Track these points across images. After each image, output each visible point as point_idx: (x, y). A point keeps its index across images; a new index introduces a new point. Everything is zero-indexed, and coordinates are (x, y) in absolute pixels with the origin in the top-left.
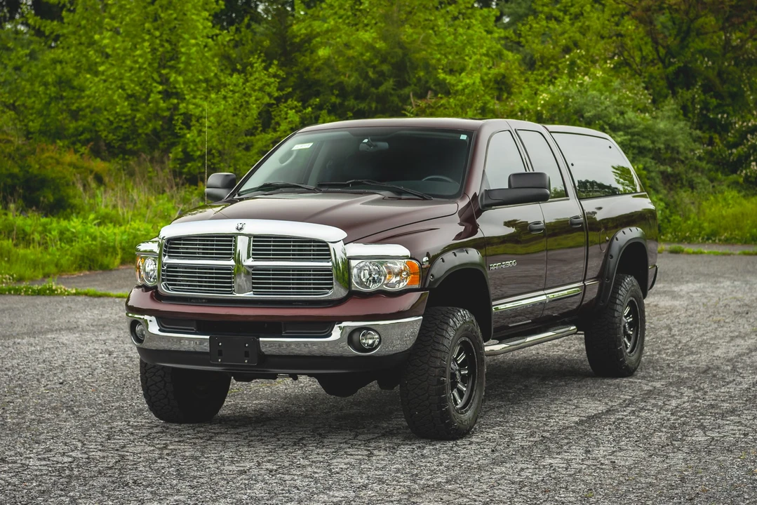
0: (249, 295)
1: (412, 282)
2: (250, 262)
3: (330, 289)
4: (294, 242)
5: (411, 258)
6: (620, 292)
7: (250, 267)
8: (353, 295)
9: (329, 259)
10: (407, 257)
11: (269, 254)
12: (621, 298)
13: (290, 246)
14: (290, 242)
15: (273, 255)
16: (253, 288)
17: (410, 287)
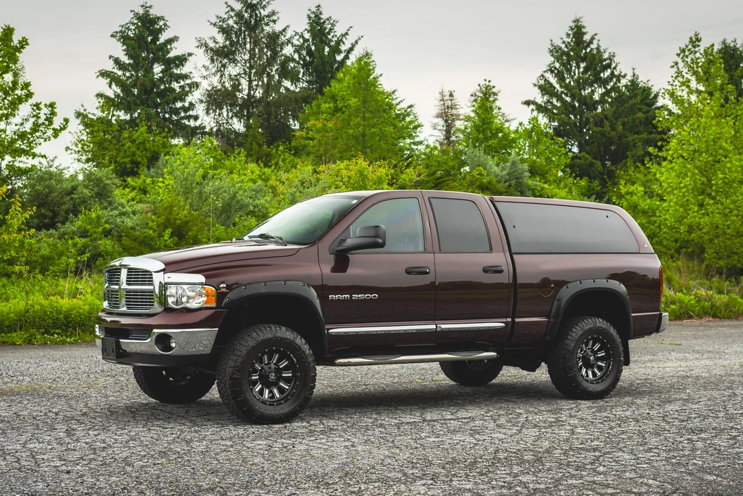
0: (124, 309)
1: (207, 302)
2: (124, 286)
3: (153, 305)
4: (142, 272)
5: (205, 285)
6: (574, 330)
7: (124, 289)
8: (168, 310)
9: (152, 284)
10: (202, 284)
11: (138, 281)
12: (574, 335)
13: (139, 275)
14: (139, 272)
15: (134, 281)
16: (127, 305)
17: (205, 306)
